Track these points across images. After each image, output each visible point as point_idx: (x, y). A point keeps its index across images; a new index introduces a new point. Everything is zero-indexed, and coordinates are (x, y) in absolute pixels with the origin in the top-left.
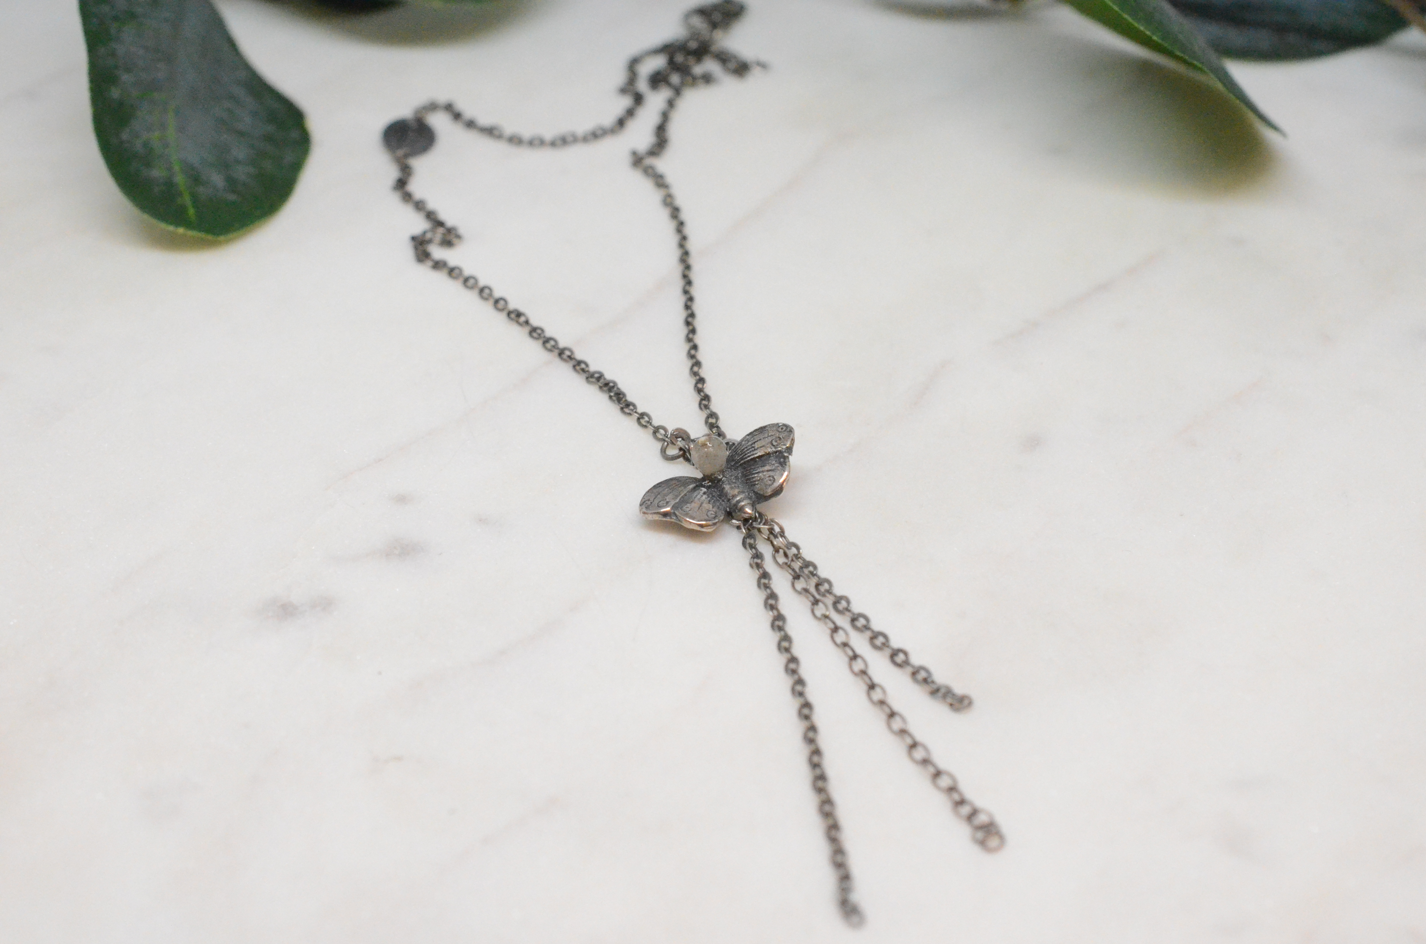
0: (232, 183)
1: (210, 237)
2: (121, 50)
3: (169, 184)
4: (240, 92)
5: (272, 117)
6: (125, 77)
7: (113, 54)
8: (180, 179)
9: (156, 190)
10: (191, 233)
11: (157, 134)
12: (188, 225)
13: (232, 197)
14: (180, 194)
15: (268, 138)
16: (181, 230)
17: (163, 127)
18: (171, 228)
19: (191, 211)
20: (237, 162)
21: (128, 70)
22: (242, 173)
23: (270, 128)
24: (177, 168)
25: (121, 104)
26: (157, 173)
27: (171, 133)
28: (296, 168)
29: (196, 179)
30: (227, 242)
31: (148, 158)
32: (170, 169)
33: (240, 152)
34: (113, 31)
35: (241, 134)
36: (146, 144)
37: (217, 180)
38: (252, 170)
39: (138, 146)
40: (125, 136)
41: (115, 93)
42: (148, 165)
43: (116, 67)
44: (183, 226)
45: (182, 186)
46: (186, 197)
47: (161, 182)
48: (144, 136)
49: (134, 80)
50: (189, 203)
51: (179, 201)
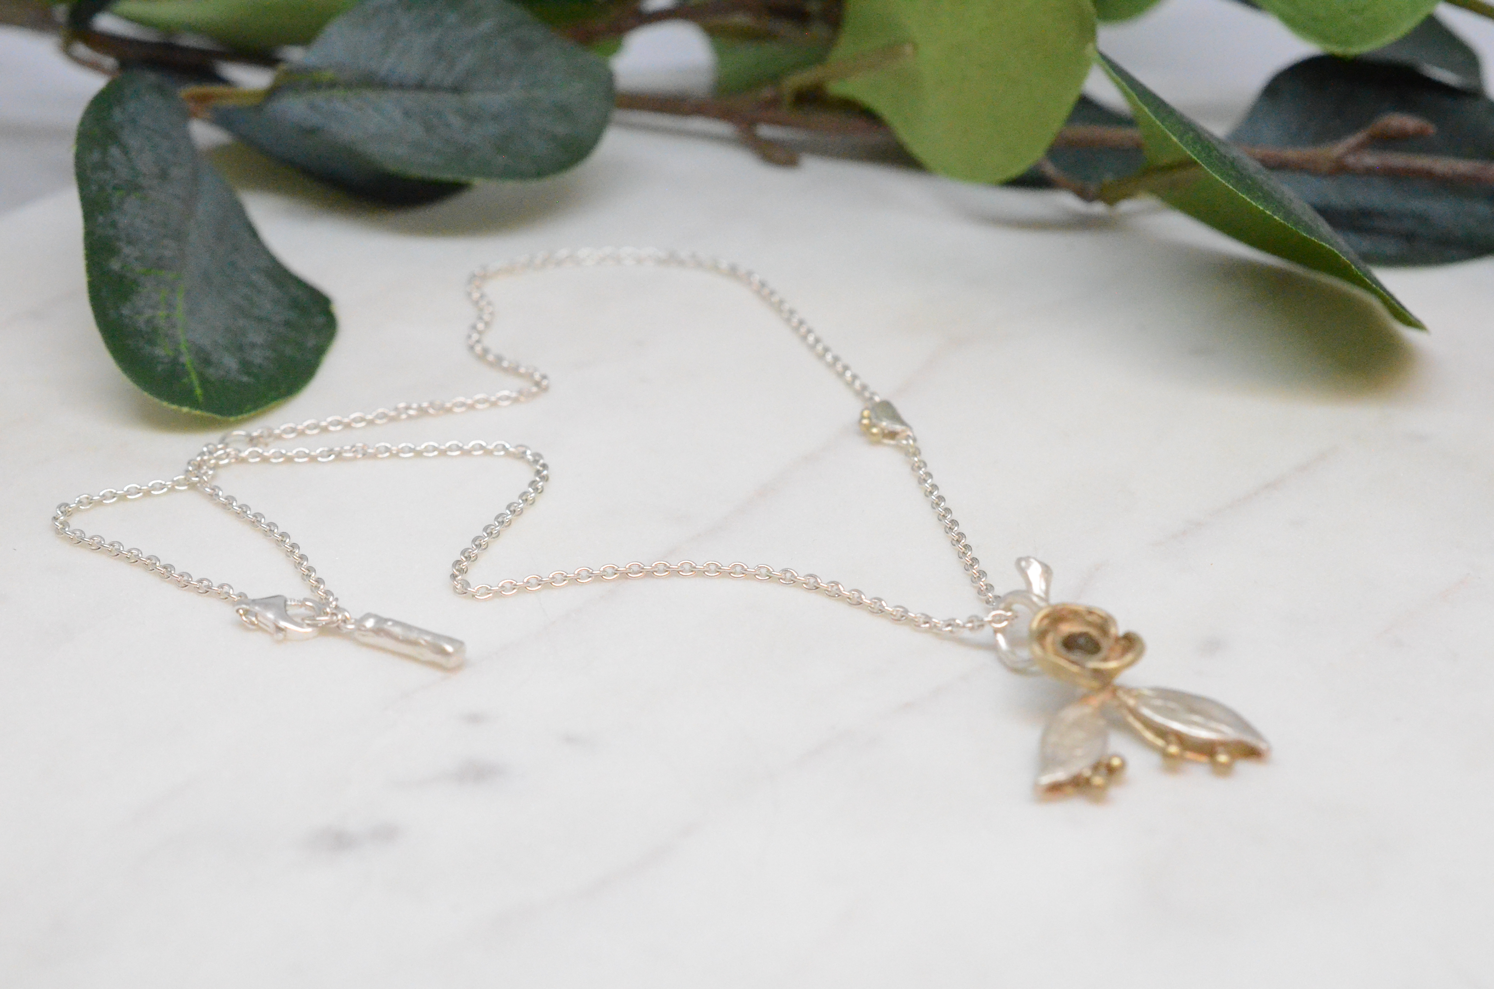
0: (246, 366)
1: (218, 417)
2: (123, 221)
3: (175, 362)
4: (257, 278)
5: (295, 304)
6: (127, 250)
7: (114, 225)
8: (186, 359)
9: (160, 368)
10: (197, 412)
11: (162, 313)
12: (194, 403)
13: (245, 379)
14: (187, 374)
15: (287, 323)
16: (185, 409)
17: (171, 306)
18: (174, 407)
19: (198, 391)
20: (253, 345)
21: (130, 242)
22: (257, 357)
23: (292, 315)
24: (183, 348)
25: (121, 277)
26: (162, 351)
27: (179, 314)
28: (319, 352)
29: (205, 359)
30: (238, 422)
31: (152, 335)
32: (176, 349)
33: (257, 336)
34: (115, 201)
35: (260, 320)
37: (231, 362)
38: (268, 353)
39: (141, 321)
40: (125, 311)
41: (115, 265)
42: (152, 342)
43: (118, 239)
44: (186, 405)
45: (189, 366)
46: (194, 376)
47: (166, 360)
48: (148, 313)
49: (137, 254)
50: (196, 383)
51: (185, 380)
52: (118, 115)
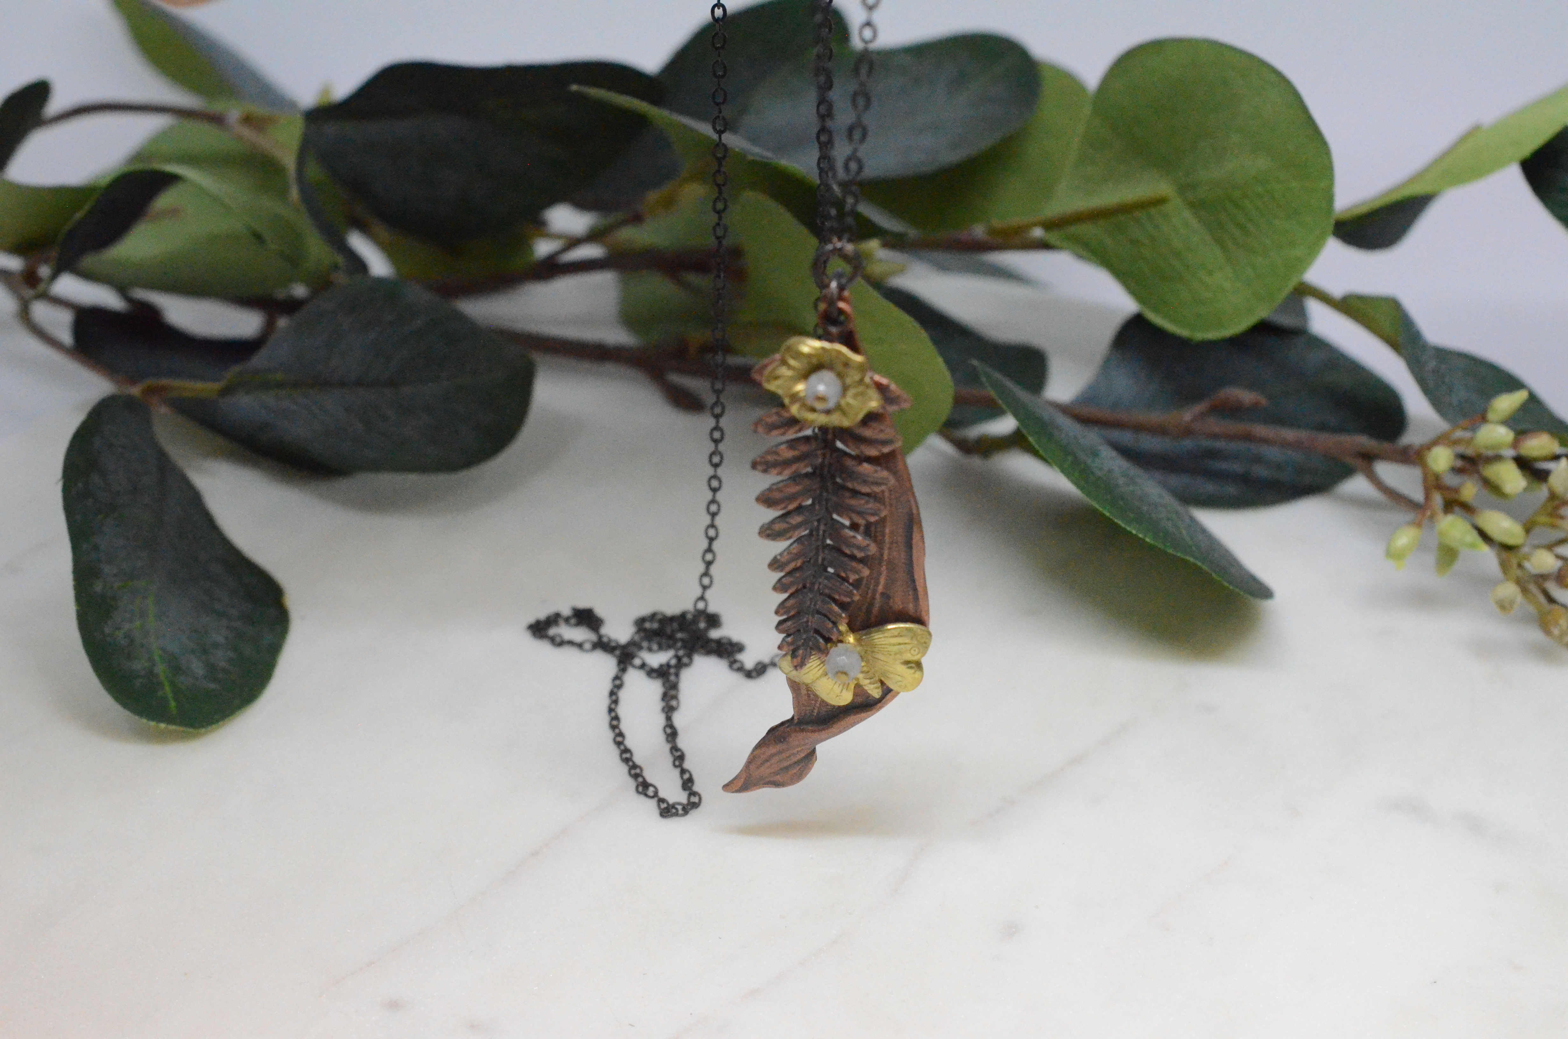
0: (211, 668)
1: (191, 730)
2: (103, 543)
3: (151, 674)
4: (218, 569)
5: (250, 594)
6: (107, 569)
7: (96, 548)
8: (161, 669)
9: (138, 682)
10: (173, 727)
11: (137, 624)
12: (170, 720)
13: (212, 686)
14: (160, 684)
15: (245, 617)
16: (162, 725)
17: (143, 614)
18: (153, 724)
19: (172, 704)
20: (216, 645)
21: (109, 561)
23: (248, 608)
24: (156, 657)
25: (103, 598)
26: (139, 665)
27: (151, 621)
28: (274, 650)
29: (176, 668)
30: (206, 733)
31: (130, 650)
32: (151, 660)
33: (218, 635)
34: (95, 525)
35: (219, 616)
36: (127, 636)
37: (197, 667)
38: (230, 654)
39: (120, 637)
40: (107, 629)
41: (98, 587)
42: (130, 657)
43: (100, 561)
44: (163, 721)
45: (162, 678)
46: (167, 688)
47: (143, 673)
48: (127, 626)
49: (115, 571)
50: (170, 695)
51: (160, 693)
52: (97, 442)
